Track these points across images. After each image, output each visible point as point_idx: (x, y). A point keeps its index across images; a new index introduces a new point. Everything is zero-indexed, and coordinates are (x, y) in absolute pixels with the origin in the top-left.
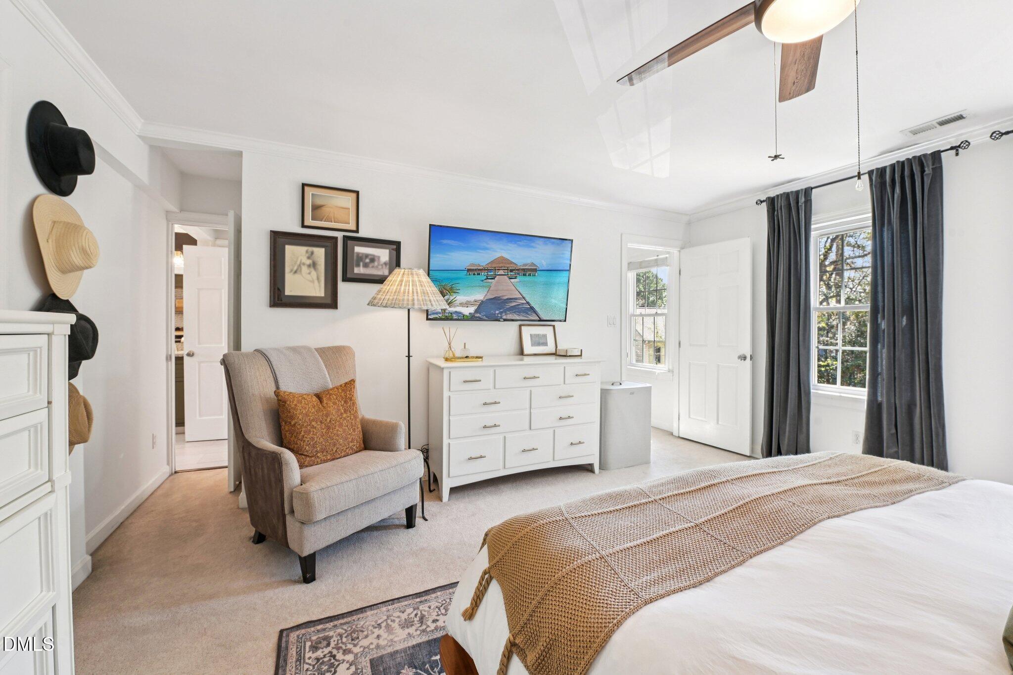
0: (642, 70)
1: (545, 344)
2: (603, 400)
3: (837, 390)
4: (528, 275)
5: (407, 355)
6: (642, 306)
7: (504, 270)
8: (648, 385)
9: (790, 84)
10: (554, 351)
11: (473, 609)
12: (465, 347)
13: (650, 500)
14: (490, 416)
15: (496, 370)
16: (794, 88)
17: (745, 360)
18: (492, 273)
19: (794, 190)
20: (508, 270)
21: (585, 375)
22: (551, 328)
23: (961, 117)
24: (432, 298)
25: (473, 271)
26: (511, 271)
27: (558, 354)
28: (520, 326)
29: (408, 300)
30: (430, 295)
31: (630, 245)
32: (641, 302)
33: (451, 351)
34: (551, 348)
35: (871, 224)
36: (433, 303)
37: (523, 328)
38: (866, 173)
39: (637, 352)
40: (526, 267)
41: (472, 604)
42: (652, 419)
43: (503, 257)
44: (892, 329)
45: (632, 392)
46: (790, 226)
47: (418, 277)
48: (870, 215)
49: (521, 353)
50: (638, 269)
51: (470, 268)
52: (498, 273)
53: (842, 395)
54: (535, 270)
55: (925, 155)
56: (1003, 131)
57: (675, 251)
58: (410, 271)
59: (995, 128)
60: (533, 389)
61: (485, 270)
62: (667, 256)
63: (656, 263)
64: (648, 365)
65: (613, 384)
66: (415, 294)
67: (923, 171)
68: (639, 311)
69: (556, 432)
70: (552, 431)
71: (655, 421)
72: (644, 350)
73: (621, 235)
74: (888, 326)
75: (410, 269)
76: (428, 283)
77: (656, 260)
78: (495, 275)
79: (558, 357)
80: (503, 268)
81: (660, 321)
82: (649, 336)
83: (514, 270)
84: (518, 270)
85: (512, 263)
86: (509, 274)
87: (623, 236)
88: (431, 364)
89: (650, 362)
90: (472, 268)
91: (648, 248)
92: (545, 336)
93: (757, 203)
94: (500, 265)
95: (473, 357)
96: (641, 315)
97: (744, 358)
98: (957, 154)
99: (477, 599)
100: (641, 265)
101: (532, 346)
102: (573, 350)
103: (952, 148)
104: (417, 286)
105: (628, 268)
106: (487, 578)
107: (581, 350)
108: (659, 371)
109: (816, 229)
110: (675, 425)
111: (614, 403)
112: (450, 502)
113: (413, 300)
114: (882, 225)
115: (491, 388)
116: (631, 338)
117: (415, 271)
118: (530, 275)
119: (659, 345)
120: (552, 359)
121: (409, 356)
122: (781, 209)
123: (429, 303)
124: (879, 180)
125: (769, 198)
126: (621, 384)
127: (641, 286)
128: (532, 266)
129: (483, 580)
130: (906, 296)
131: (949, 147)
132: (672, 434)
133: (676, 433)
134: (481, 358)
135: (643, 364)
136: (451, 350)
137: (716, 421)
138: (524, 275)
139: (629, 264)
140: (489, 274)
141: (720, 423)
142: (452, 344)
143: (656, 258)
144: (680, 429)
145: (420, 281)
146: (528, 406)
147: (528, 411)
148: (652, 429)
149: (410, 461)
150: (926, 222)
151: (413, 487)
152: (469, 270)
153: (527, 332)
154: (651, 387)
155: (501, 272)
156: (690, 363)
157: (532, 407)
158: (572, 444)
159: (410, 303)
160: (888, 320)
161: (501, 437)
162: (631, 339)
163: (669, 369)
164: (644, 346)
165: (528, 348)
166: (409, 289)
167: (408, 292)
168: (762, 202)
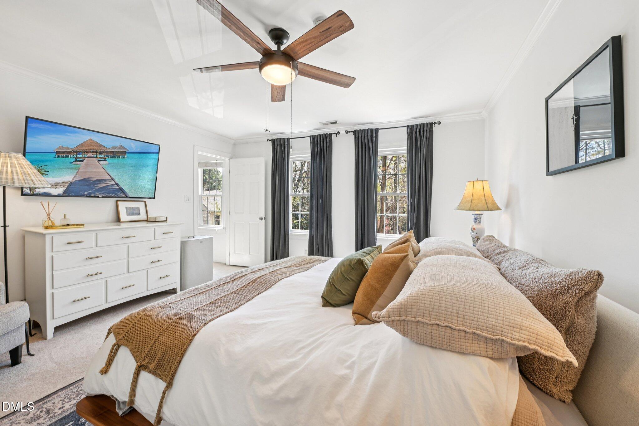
0: (208, 69)
1: (139, 214)
2: (182, 247)
3: (299, 231)
4: (117, 158)
5: (3, 225)
6: (207, 189)
7: (93, 152)
8: (211, 236)
9: (275, 97)
10: (145, 218)
11: (107, 367)
12: (65, 217)
13: (211, 288)
14: (93, 267)
15: (98, 234)
16: (277, 98)
17: (262, 220)
18: (81, 156)
19: (283, 138)
20: (96, 152)
21: (170, 233)
22: (143, 203)
23: (336, 123)
24: (34, 179)
25: (62, 154)
26: (100, 153)
27: (149, 220)
28: (117, 202)
29: (7, 179)
30: (32, 176)
31: (199, 153)
32: (207, 186)
33: (50, 221)
34: (143, 216)
35: (310, 159)
36: (36, 182)
37: (119, 203)
38: (309, 137)
39: (204, 219)
40: (115, 150)
41: (106, 364)
42: (214, 258)
43: (91, 140)
44: (317, 204)
45: (201, 241)
46: (281, 154)
47: (18, 160)
48: (310, 155)
49: (118, 220)
50: (204, 167)
51: (59, 150)
52: (87, 156)
53: (301, 233)
54: (125, 153)
55: (327, 134)
56: (348, 131)
57: (227, 159)
58: (7, 154)
59: (346, 129)
60: (129, 245)
61: (74, 152)
62: (223, 161)
63: (216, 165)
64: (212, 226)
65: (189, 238)
66: (15, 174)
67: (327, 141)
68: (206, 192)
69: (149, 272)
70: (145, 271)
71: (215, 258)
72: (209, 217)
73: (194, 146)
74: (315, 203)
75: (7, 152)
76: (28, 165)
77: (216, 163)
78: (84, 157)
79: (149, 223)
80: (92, 151)
81: (218, 199)
82: (211, 208)
83: (103, 152)
84: (107, 152)
85: (101, 146)
86: (98, 156)
87: (195, 147)
88: (27, 231)
89: (212, 224)
90: (61, 150)
91: (211, 156)
92: (138, 208)
93: (267, 140)
94: (89, 148)
95: (72, 225)
96: (206, 195)
97: (261, 219)
98: (337, 136)
99: (110, 361)
100: (206, 164)
101: (127, 215)
102: (160, 217)
103: (335, 133)
104: (16, 167)
105: (198, 165)
106: (116, 348)
107: (167, 217)
108: (218, 229)
109: (292, 158)
110: (227, 260)
111: (189, 249)
112: (55, 338)
113: (13, 179)
114: (314, 161)
115: (93, 246)
116: (200, 208)
117: (13, 154)
118: (119, 157)
119: (219, 214)
120: (144, 224)
121: (5, 226)
122: (278, 145)
123: (31, 182)
124: (313, 141)
125: (273, 139)
126: (194, 237)
127: (207, 176)
128: (121, 149)
129: (113, 350)
130: (321, 190)
131: (334, 133)
132: (225, 264)
133: (228, 263)
134: (83, 225)
135: (208, 225)
136: (50, 219)
137: (249, 253)
138: (113, 157)
139: (199, 163)
140: (78, 156)
141: (251, 254)
142: (51, 216)
143: (216, 161)
144: (230, 261)
145: (19, 164)
146: (126, 257)
147: (126, 261)
148: (214, 263)
149: (14, 310)
150: (327, 161)
151: (19, 331)
152: (57, 153)
153: (123, 206)
154: (212, 238)
155: (90, 155)
156: (235, 223)
157: (129, 257)
158: (161, 278)
159: (9, 181)
160: (315, 201)
161: (103, 281)
162: (200, 210)
163: (223, 227)
164: (209, 215)
165: (124, 216)
166: (7, 170)
167: (7, 172)
168: (270, 140)
